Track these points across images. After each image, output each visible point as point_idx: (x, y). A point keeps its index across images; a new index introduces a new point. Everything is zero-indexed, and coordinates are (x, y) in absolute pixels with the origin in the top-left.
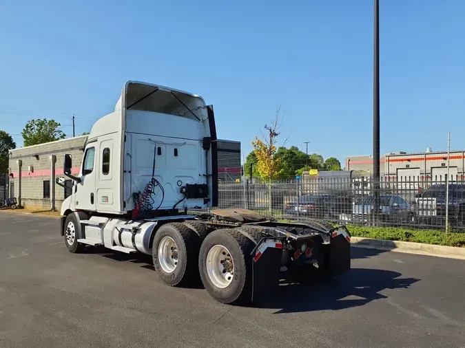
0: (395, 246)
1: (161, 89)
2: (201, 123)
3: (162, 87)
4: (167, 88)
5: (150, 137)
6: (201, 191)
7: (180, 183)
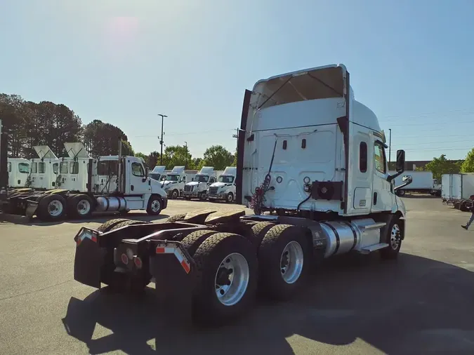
1: (295, 75)
5: (276, 132)
6: (325, 190)
7: (307, 180)
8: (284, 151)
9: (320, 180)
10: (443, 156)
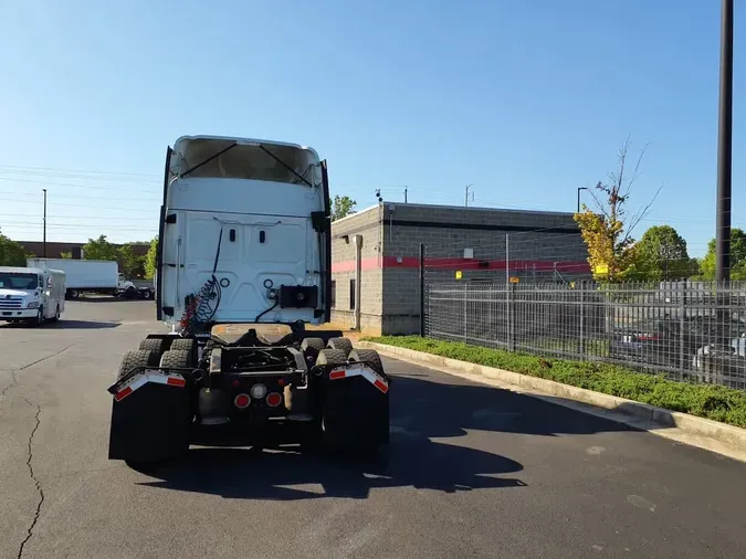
0: (672, 424)
1: (241, 143)
2: (313, 189)
3: (244, 140)
4: (253, 141)
5: (216, 215)
6: (301, 297)
7: (268, 284)
8: (231, 244)
9: (287, 284)
10: (102, 237)
